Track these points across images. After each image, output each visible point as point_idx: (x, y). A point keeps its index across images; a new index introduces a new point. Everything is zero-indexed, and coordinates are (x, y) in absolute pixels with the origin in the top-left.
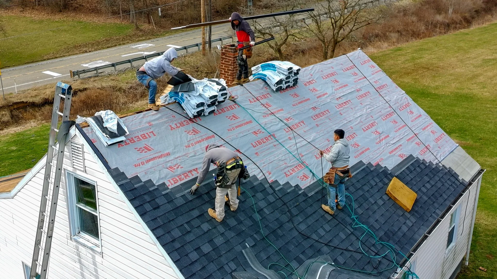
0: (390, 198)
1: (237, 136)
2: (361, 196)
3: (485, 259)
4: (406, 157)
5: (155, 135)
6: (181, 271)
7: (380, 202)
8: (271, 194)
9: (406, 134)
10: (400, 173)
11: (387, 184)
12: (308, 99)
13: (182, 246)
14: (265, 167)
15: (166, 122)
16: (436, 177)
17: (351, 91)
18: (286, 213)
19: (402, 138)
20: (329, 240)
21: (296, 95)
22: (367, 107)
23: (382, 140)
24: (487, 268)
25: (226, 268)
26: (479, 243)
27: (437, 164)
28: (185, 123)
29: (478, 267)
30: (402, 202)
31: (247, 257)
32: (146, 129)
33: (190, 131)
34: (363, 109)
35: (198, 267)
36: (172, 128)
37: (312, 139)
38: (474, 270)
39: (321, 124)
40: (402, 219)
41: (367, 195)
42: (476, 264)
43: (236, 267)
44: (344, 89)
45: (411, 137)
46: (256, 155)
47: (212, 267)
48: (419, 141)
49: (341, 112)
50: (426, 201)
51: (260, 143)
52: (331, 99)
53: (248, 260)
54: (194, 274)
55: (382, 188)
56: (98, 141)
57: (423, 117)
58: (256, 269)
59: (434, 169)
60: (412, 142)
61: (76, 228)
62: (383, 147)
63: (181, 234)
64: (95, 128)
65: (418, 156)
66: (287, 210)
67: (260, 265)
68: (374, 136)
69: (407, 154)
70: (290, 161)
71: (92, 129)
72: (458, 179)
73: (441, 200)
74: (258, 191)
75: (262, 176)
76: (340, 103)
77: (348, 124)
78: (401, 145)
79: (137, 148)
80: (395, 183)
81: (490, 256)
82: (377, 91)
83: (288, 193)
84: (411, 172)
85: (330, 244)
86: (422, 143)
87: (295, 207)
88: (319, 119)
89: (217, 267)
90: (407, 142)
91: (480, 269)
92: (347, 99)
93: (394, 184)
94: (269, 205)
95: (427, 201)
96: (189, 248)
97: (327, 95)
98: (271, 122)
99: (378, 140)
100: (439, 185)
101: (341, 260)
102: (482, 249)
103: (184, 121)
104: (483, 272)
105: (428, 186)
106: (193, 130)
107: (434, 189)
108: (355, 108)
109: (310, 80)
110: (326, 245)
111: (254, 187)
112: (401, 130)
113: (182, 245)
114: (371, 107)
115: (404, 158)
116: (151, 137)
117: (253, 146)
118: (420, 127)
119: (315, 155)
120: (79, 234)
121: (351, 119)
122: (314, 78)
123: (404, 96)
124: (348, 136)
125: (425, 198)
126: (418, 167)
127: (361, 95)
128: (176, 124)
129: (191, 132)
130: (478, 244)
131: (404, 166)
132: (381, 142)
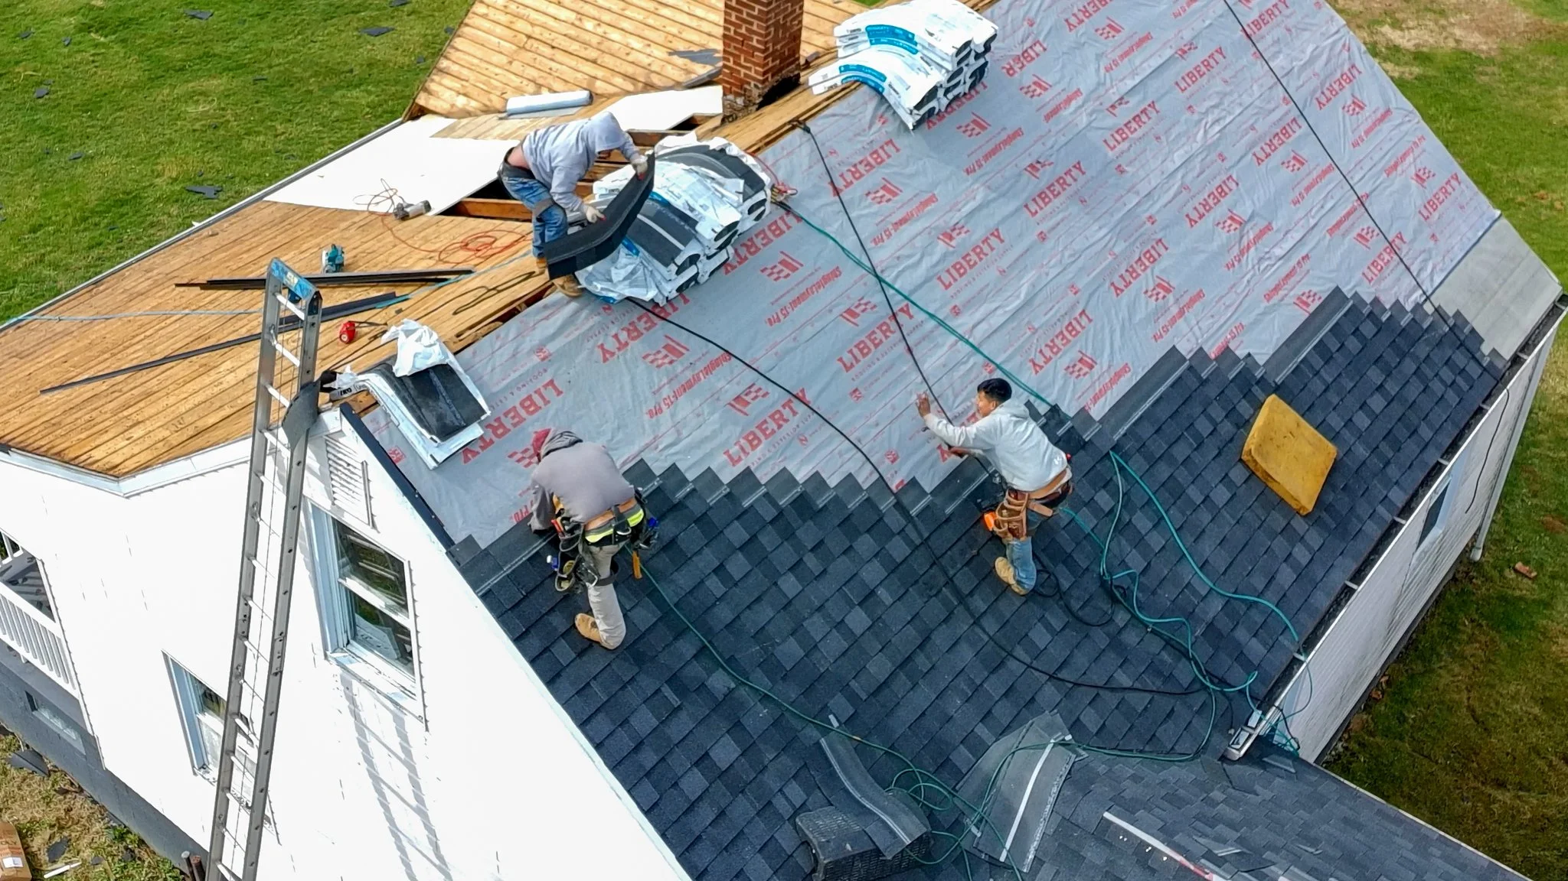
0: (1253, 473)
1: (795, 339)
2: (1163, 484)
3: (1536, 532)
4: (1317, 303)
5: (559, 393)
6: (663, 836)
7: (1221, 495)
8: (899, 534)
9: (1329, 205)
10: (1293, 372)
11: (1248, 421)
12: (1018, 133)
13: (663, 759)
14: (880, 438)
15: (586, 336)
16: (1408, 360)
17: (1161, 61)
18: (939, 591)
19: (1316, 225)
20: (1061, 660)
21: (980, 125)
22: (1210, 118)
23: (1249, 247)
24: (1540, 566)
25: (780, 803)
26: (1530, 472)
27: (1418, 307)
28: (641, 325)
29: (1510, 563)
30: (1288, 488)
31: (833, 761)
32: (534, 374)
33: (659, 352)
34: (1195, 131)
35: (706, 814)
36: (607, 354)
37: (1022, 296)
38: (1495, 574)
39: (1053, 228)
40: (1280, 545)
41: (1183, 475)
42: (1505, 550)
43: (805, 797)
44: (1137, 58)
45: (1344, 212)
46: (851, 400)
47: (743, 808)
48: (1371, 223)
49: (1121, 161)
50: (1364, 462)
51: (863, 349)
52: (1091, 114)
53: (837, 767)
54: (699, 837)
55: (1231, 440)
56: (408, 454)
57: (1396, 118)
58: (857, 796)
59: (1404, 330)
60: (1344, 235)
61: (339, 632)
62: (1248, 276)
63: (655, 722)
64: (397, 413)
65: (1359, 289)
66: (942, 580)
67: (870, 777)
68: (1222, 236)
69: (1322, 288)
70: (956, 396)
71: (387, 415)
72: (1477, 355)
73: (1411, 448)
74: (861, 529)
75: (871, 474)
76: (1121, 121)
77: (1139, 210)
78: (1306, 257)
79: (515, 453)
80: (1273, 413)
81: (1558, 523)
82: (1249, 36)
83: (948, 520)
84: (1328, 360)
85: (1063, 675)
86: (1377, 231)
87: (967, 564)
88: (1048, 209)
89: (755, 807)
90: (1328, 237)
91: (1516, 571)
92: (1144, 99)
93: (1268, 424)
94: (893, 572)
95: (1368, 462)
96: (680, 761)
97: (1080, 100)
98: (898, 258)
99: (1236, 251)
100: (1413, 391)
101: (1091, 720)
102: (1535, 496)
103: (639, 319)
104: (1525, 580)
105: (1377, 403)
106: (666, 347)
107: (1397, 409)
108: (1167, 132)
109: (1026, 45)
110: (1051, 677)
111: (848, 518)
112: (1313, 190)
113: (661, 756)
114: (1224, 113)
115: (1312, 309)
116: (549, 402)
117: (845, 365)
118: (1380, 166)
119: (1032, 356)
120: (349, 647)
121: (1154, 184)
122: (1039, 34)
123: (1341, 38)
124: (1137, 258)
125: (1361, 451)
126: (1353, 333)
127: (1190, 68)
128: (616, 336)
129: (660, 356)
130: (1525, 475)
131: (1307, 342)
132: (1244, 260)
